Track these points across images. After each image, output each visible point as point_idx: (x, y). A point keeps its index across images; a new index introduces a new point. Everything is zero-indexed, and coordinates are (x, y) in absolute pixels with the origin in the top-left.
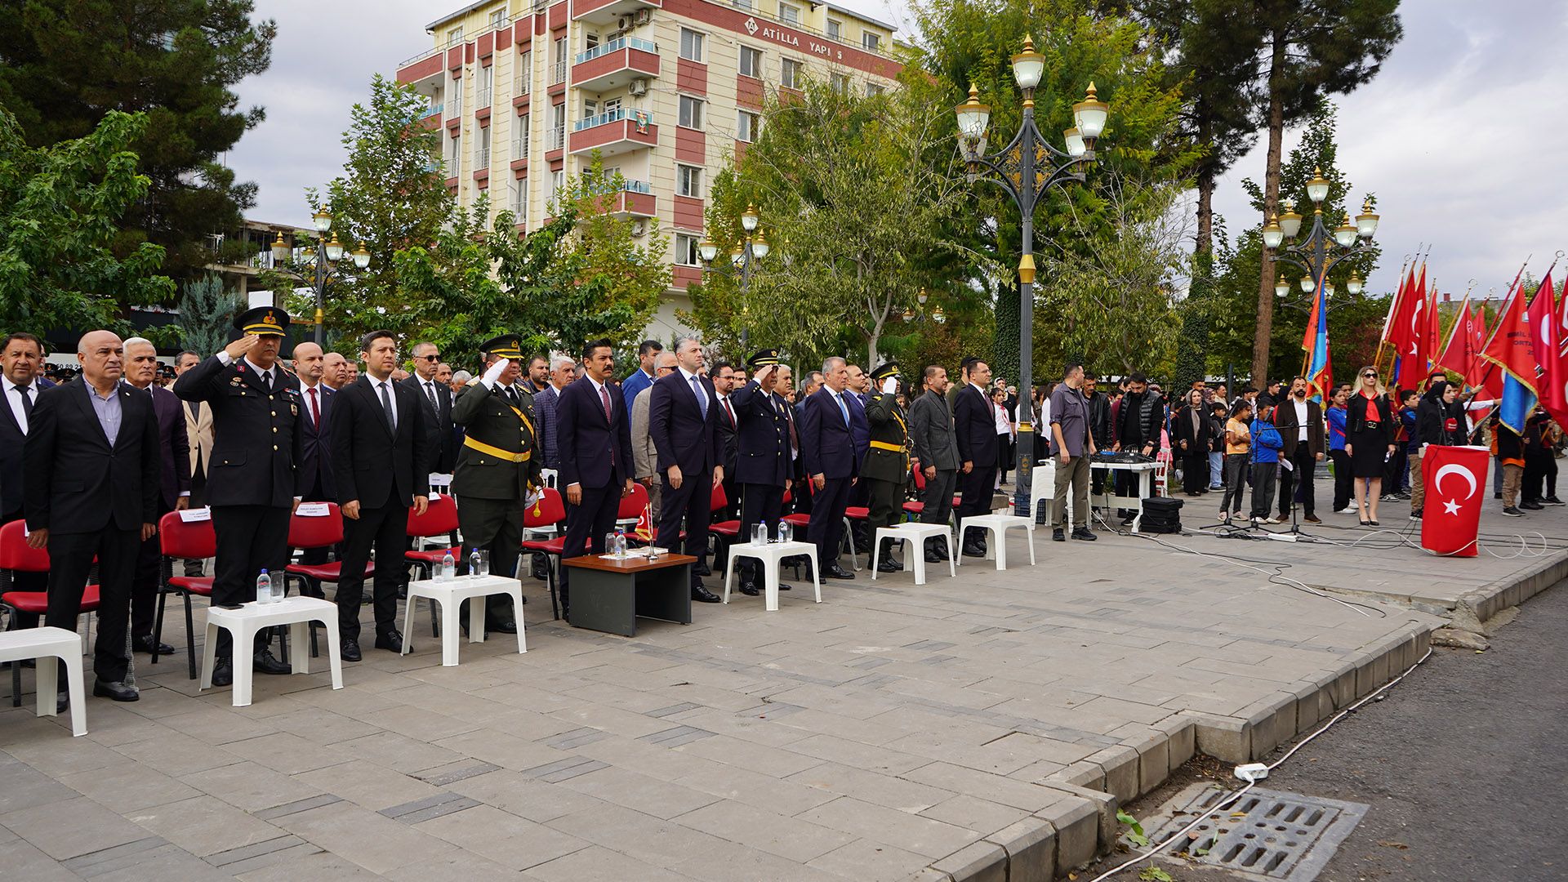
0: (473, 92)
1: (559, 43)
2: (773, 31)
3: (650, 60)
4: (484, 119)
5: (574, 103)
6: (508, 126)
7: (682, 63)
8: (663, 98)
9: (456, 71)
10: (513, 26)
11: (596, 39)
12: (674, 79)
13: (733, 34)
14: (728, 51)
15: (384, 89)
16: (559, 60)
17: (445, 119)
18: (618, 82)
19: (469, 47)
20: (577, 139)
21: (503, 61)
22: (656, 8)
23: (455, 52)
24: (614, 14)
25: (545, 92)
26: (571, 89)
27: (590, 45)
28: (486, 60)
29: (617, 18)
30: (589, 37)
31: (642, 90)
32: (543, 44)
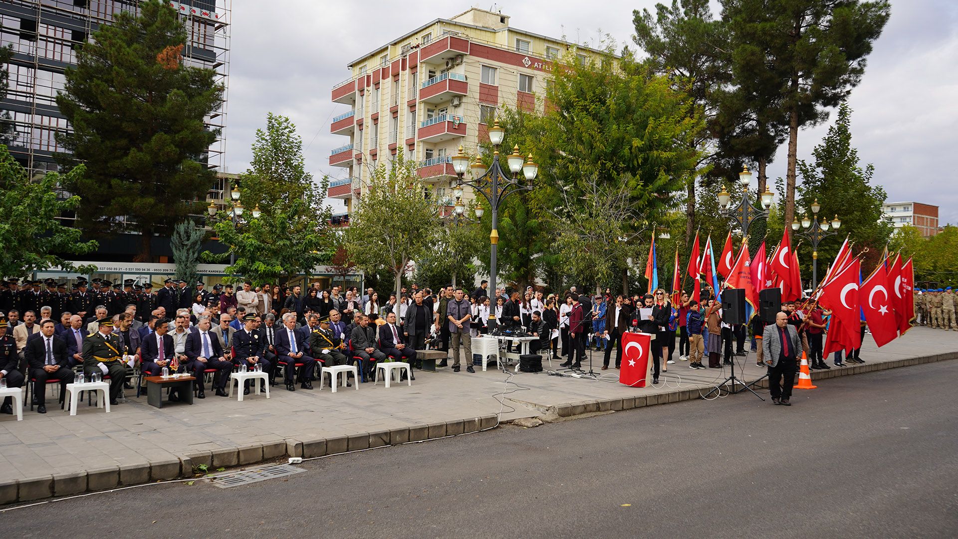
0: (370, 104)
1: (414, 75)
2: (540, 64)
3: (463, 86)
4: (375, 119)
5: (421, 110)
6: (387, 124)
7: (482, 86)
8: (471, 107)
9: (362, 91)
10: (391, 65)
11: (434, 73)
12: (477, 96)
13: (515, 67)
14: (512, 78)
15: (273, 121)
16: (414, 85)
17: (356, 119)
18: (445, 98)
19: (368, 77)
20: (423, 132)
21: (386, 86)
22: (466, 55)
23: (361, 80)
24: (443, 59)
25: (406, 104)
26: (420, 103)
27: (430, 77)
28: (377, 84)
29: (445, 61)
30: (430, 72)
31: (458, 103)
32: (405, 75)
